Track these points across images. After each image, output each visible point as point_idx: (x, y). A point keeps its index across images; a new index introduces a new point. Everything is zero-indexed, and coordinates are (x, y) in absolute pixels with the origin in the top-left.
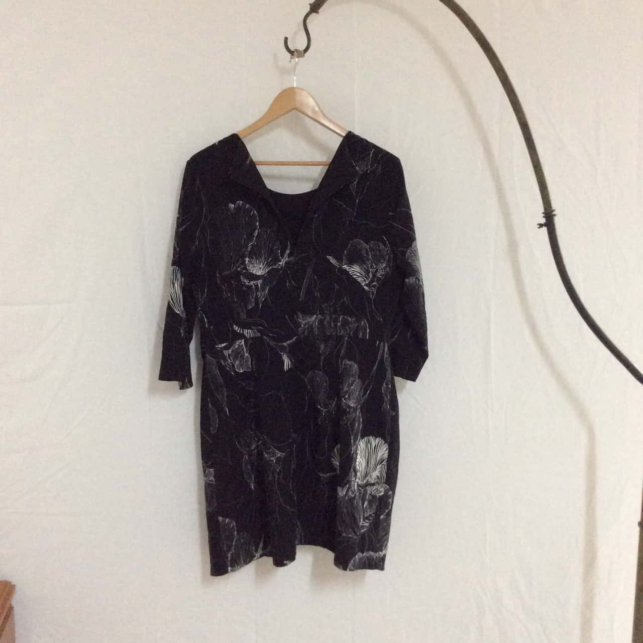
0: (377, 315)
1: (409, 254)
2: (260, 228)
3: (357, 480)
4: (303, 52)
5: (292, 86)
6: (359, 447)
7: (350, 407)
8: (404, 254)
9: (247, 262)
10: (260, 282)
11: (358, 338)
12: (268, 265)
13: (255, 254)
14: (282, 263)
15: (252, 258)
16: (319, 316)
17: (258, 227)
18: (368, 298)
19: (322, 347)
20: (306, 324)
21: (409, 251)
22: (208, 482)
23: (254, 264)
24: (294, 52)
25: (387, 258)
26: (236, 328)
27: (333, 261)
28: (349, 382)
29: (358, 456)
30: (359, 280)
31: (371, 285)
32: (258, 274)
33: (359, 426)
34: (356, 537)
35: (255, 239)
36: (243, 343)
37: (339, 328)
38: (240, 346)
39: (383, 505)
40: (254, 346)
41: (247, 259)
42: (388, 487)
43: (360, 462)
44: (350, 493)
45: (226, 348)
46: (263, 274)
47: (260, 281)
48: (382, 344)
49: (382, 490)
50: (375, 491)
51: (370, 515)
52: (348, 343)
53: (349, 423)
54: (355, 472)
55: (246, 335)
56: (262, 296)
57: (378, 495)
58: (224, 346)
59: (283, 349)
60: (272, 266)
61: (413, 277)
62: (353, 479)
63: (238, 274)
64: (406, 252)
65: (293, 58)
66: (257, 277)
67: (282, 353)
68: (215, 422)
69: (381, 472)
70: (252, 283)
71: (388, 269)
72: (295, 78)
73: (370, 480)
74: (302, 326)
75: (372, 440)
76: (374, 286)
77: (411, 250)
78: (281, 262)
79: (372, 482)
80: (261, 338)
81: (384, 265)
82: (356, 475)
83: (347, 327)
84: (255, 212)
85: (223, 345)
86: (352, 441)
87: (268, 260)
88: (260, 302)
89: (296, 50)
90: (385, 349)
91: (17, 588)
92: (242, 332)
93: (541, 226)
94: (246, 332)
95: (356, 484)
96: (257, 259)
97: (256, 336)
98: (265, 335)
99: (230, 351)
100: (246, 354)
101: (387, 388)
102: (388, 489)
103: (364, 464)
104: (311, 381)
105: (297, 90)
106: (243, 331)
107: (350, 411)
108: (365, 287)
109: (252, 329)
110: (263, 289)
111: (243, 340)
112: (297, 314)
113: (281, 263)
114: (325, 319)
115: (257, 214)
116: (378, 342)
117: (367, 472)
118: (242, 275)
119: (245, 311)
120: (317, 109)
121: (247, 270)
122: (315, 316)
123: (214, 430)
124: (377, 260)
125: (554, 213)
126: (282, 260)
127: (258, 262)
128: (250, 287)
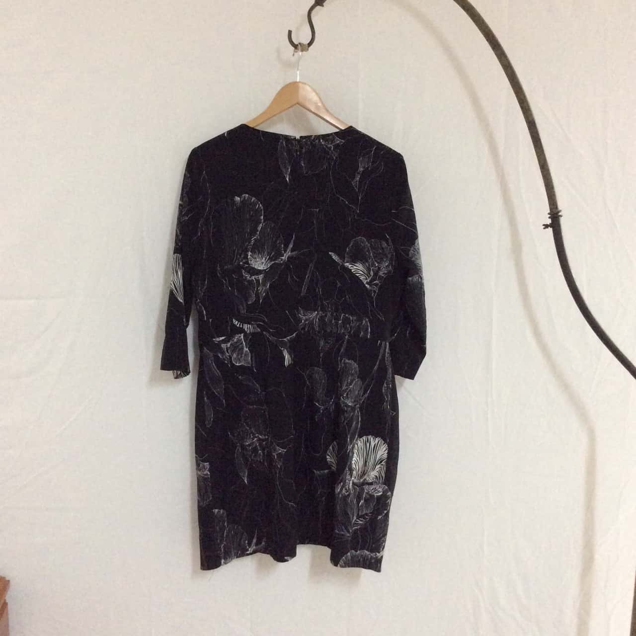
0: (379, 314)
1: (412, 252)
2: (264, 222)
3: (353, 479)
4: (307, 45)
5: (295, 80)
6: (356, 446)
7: (347, 406)
8: (407, 252)
9: (249, 257)
10: (261, 277)
11: (359, 336)
12: (271, 259)
13: (258, 249)
14: (285, 258)
15: (255, 253)
16: (320, 312)
17: (263, 221)
18: (370, 296)
19: (322, 343)
20: (306, 320)
21: (412, 249)
22: (203, 476)
23: (256, 258)
24: (298, 45)
25: (389, 256)
26: (236, 322)
27: (335, 257)
28: (347, 380)
29: (355, 455)
30: (362, 278)
31: (373, 283)
32: (259, 268)
33: (357, 424)
34: (348, 535)
35: (258, 233)
36: (242, 337)
37: (341, 327)
38: (239, 340)
39: (381, 505)
40: (254, 341)
41: (250, 253)
42: (386, 487)
43: (356, 461)
44: (344, 491)
45: (224, 341)
46: (265, 269)
47: (261, 275)
48: (383, 343)
49: (380, 490)
50: (373, 491)
51: (366, 514)
52: (348, 341)
53: (346, 422)
54: (351, 470)
55: (246, 329)
56: (263, 290)
57: (375, 495)
58: (223, 340)
59: (284, 344)
60: (274, 260)
61: (416, 276)
62: (348, 477)
63: (240, 268)
64: (409, 250)
65: (296, 52)
66: (259, 272)
67: (282, 349)
68: (210, 416)
69: (380, 473)
70: (253, 278)
71: (390, 267)
72: (298, 72)
73: (367, 479)
74: (303, 321)
75: (372, 439)
76: (376, 285)
77: (415, 249)
78: (283, 256)
79: (370, 481)
80: (261, 334)
81: (387, 264)
82: (351, 475)
83: (348, 326)
84: (261, 205)
85: (221, 339)
86: (348, 439)
87: (270, 255)
88: (260, 298)
89: (300, 43)
90: (386, 348)
91: (12, 583)
92: (241, 326)
93: (546, 226)
94: (246, 327)
95: (351, 482)
96: (259, 253)
97: (256, 331)
98: (266, 331)
99: (229, 345)
100: (245, 348)
101: (388, 387)
102: (387, 490)
103: (361, 463)
104: (310, 377)
105: (300, 85)
106: (243, 325)
107: (347, 409)
108: (366, 285)
109: (252, 324)
110: (264, 284)
111: (242, 335)
112: (298, 309)
113: (283, 258)
114: (326, 316)
115: (262, 208)
116: (379, 341)
117: (364, 471)
118: (243, 269)
119: (245, 305)
120: (320, 104)
121: (250, 265)
122: (316, 312)
123: (209, 424)
124: (380, 257)
125: (560, 214)
126: (285, 255)
127: (260, 256)
128: (250, 282)
